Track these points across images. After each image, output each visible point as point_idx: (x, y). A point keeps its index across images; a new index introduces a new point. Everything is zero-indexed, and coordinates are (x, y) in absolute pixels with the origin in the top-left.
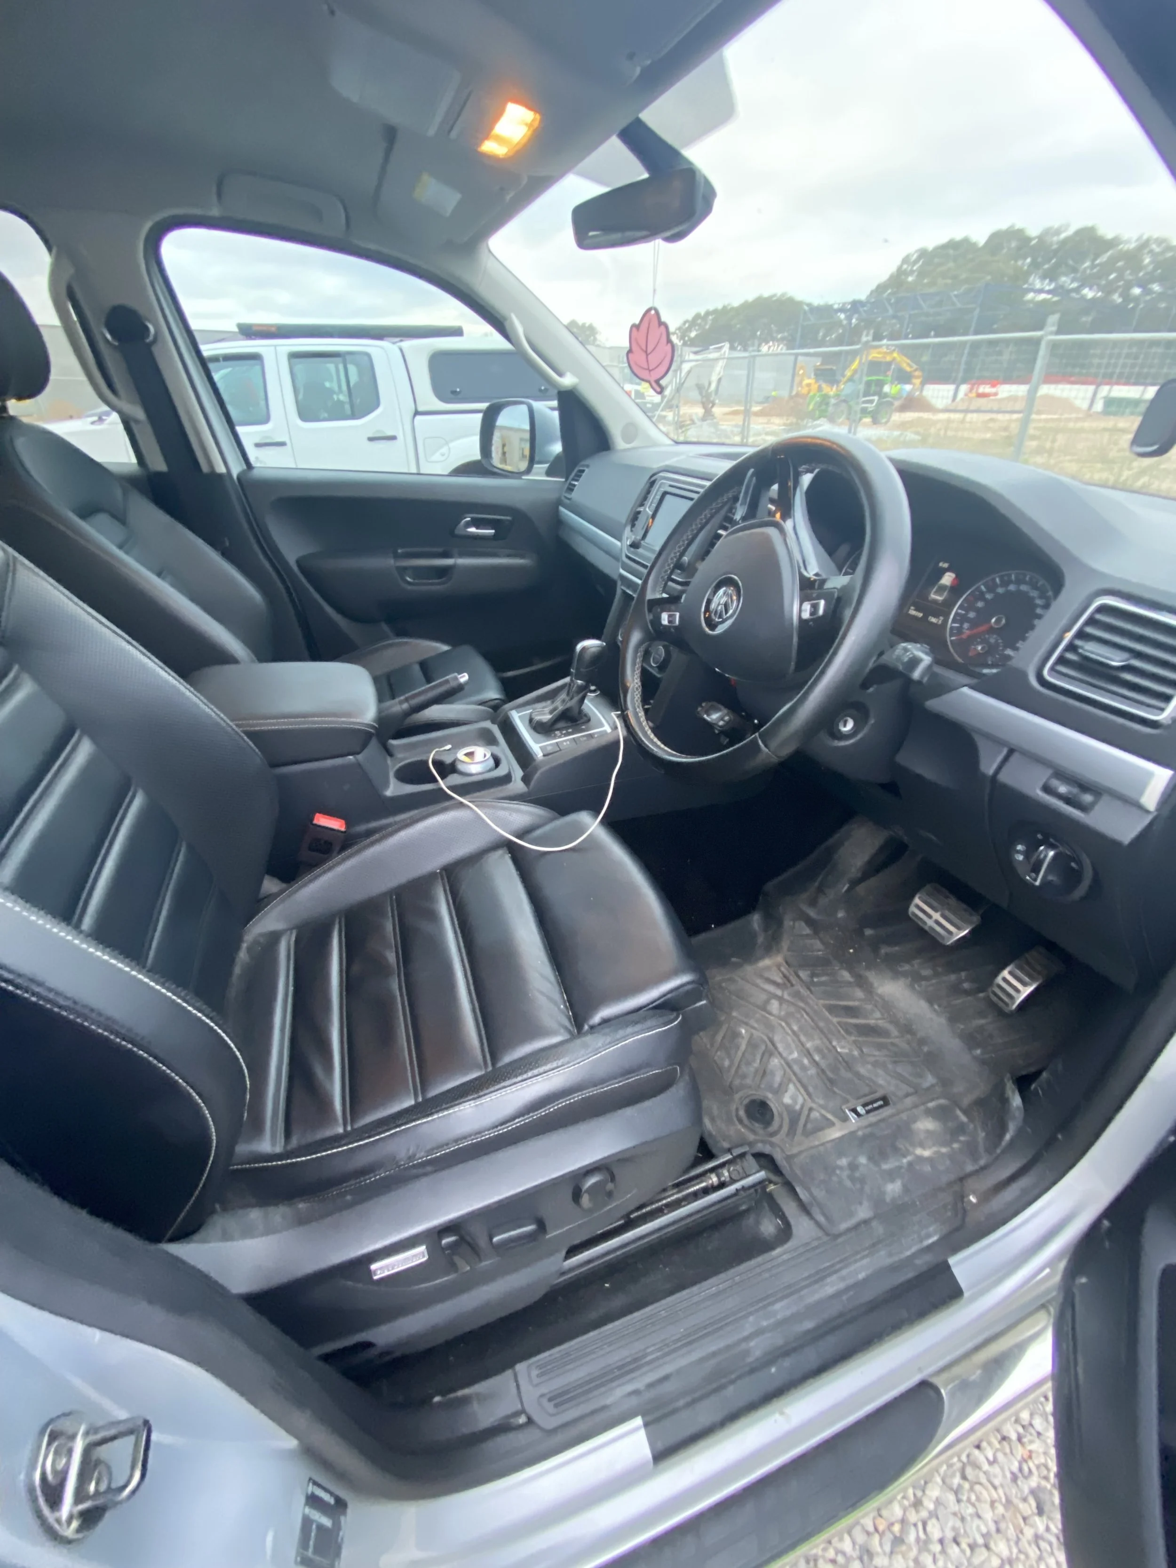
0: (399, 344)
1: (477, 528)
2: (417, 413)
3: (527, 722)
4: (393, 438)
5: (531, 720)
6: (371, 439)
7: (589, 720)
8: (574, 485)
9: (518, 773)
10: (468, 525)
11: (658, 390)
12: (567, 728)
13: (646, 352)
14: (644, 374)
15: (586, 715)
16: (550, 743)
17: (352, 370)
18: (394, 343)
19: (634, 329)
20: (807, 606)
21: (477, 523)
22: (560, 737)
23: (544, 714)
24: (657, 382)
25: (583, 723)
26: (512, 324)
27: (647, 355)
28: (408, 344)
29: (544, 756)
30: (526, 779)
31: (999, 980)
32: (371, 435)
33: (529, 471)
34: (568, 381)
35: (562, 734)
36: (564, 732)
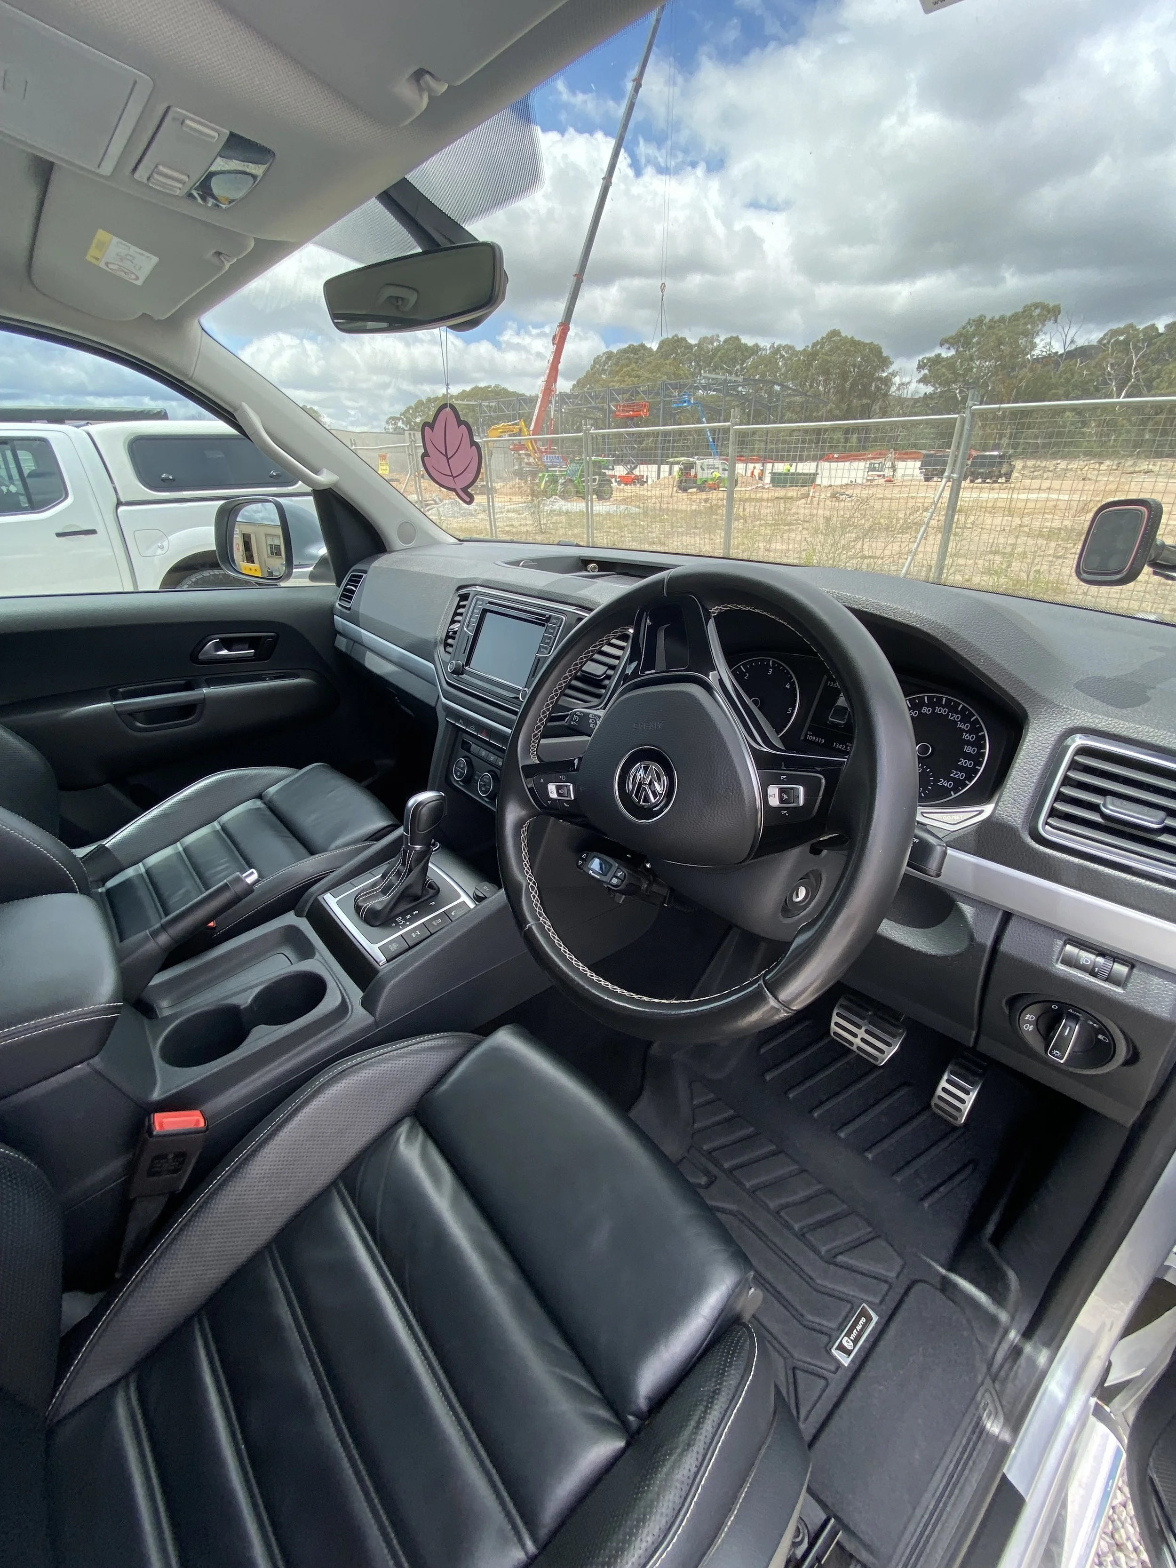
0: (85, 428)
1: (229, 650)
2: (119, 504)
3: (353, 910)
4: (93, 532)
5: (358, 908)
6: (59, 535)
7: (438, 891)
8: (353, 592)
9: (356, 994)
10: (218, 647)
11: (468, 500)
12: (409, 911)
13: (446, 455)
14: (449, 482)
15: (431, 886)
16: (393, 937)
17: (23, 455)
18: (78, 427)
19: (427, 429)
20: (773, 791)
21: (227, 643)
22: (404, 926)
23: (375, 897)
24: (465, 490)
25: (432, 898)
26: (244, 412)
27: (448, 459)
28: (97, 428)
29: (388, 961)
30: (368, 1003)
31: (939, 1092)
32: (60, 531)
33: (288, 575)
34: (325, 478)
35: (406, 920)
36: (408, 917)
